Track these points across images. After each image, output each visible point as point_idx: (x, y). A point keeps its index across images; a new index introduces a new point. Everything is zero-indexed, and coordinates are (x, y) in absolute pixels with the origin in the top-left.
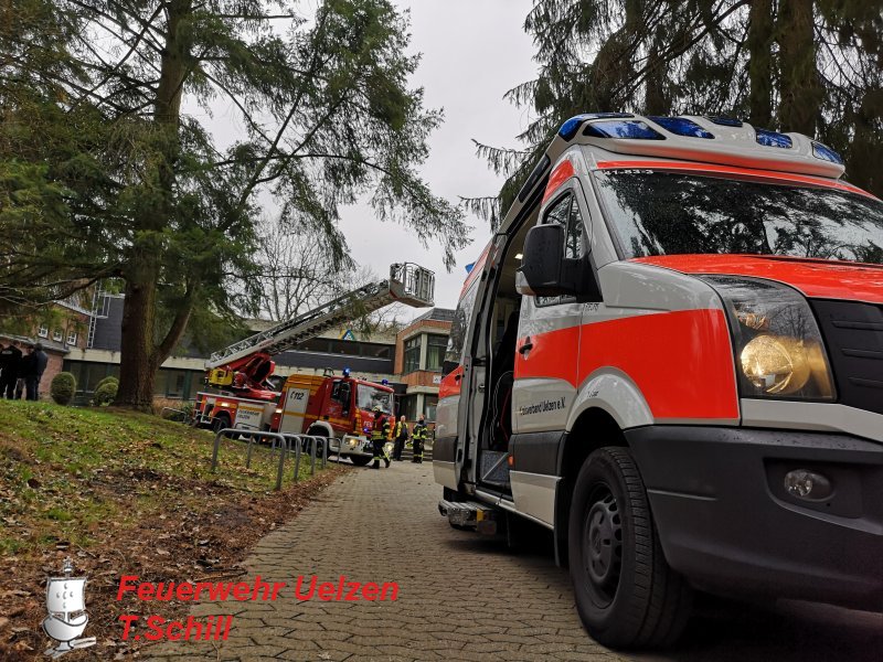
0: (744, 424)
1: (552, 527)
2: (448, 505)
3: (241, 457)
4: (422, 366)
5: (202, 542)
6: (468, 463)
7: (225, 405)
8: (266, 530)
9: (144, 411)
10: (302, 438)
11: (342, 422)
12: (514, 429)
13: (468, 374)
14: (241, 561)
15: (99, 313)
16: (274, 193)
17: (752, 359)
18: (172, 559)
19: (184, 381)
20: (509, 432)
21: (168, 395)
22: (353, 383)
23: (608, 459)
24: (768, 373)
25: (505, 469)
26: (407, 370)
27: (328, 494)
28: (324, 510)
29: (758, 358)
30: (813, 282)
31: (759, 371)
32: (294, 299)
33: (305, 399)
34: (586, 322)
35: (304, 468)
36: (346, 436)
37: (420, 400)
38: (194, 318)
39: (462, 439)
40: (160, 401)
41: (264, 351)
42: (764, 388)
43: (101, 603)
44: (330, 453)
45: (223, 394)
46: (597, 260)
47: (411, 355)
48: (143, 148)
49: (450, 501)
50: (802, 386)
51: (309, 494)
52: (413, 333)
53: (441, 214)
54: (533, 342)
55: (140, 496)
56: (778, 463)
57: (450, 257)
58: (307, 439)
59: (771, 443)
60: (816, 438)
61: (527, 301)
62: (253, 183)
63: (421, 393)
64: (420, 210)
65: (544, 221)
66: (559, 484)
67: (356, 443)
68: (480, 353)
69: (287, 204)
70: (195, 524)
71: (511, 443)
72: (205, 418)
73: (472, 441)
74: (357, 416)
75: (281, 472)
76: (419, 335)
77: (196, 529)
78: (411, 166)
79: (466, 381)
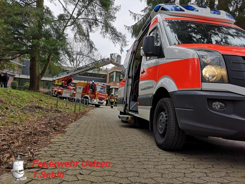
0: (202, 90)
1: (149, 120)
2: (121, 116)
3: (64, 104)
4: (114, 80)
5: (54, 124)
6: (126, 105)
7: (60, 90)
8: (72, 122)
9: (37, 92)
10: (81, 99)
11: (92, 95)
12: (139, 95)
13: (127, 81)
14: (65, 129)
15: (23, 64)
16: (72, 30)
17: (206, 72)
18: (46, 128)
19: (47, 84)
20: (138, 95)
21: (44, 88)
22: (95, 85)
23: (165, 101)
24: (209, 76)
25: (136, 106)
26: (110, 82)
27: (88, 114)
28: (87, 118)
29: (207, 72)
30: (224, 50)
31: (207, 75)
32: (78, 61)
33: (82, 89)
34: (160, 64)
35: (82, 108)
36: (93, 99)
37: (114, 90)
38: (50, 66)
39: (125, 98)
40: (41, 89)
41: (71, 76)
42: (208, 80)
43: (26, 138)
44: (89, 104)
45: (59, 87)
46: (164, 46)
47: (111, 77)
48: (33, 15)
49: (122, 115)
50: (219, 79)
51: (83, 114)
52: (112, 71)
53: (120, 37)
54: (145, 70)
55: (36, 113)
56: (211, 100)
57: (122, 49)
58: (83, 99)
59: (209, 95)
60: (222, 93)
61: (144, 58)
62: (66, 26)
63: (114, 88)
64: (114, 35)
65: (149, 35)
66: (151, 108)
67: (96, 101)
68: (130, 75)
69: (76, 33)
70: (52, 120)
71: (138, 98)
72: (54, 94)
73: (128, 99)
74: (96, 94)
75: (75, 108)
76: (113, 72)
77: (52, 121)
78: (111, 22)
79: (126, 82)
